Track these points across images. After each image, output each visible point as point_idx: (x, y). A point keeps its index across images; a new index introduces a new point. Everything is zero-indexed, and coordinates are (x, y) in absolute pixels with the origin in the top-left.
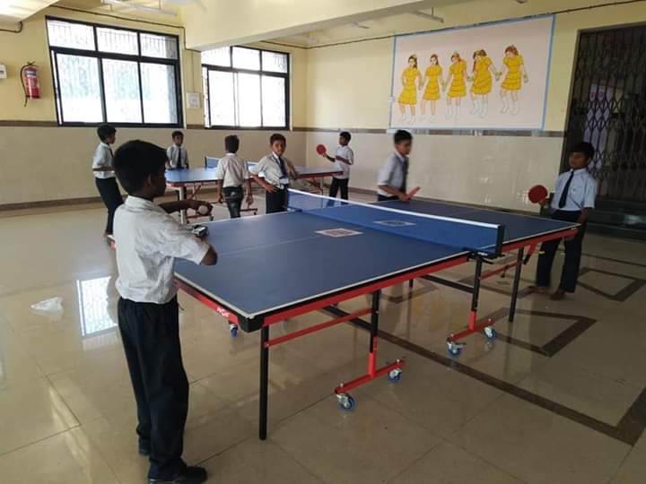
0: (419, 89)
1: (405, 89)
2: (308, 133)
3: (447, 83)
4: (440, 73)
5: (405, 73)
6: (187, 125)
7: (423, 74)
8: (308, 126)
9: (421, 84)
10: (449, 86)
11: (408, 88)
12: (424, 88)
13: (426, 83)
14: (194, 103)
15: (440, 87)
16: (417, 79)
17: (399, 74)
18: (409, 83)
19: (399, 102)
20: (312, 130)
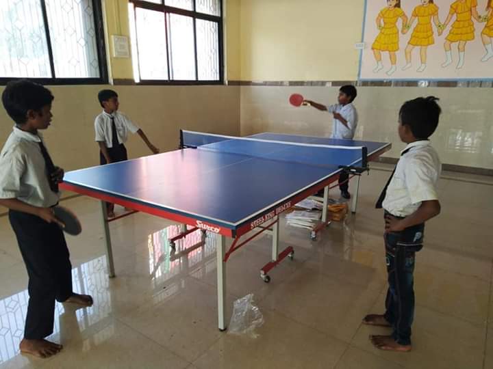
0: (403, 33)
1: (382, 33)
2: (242, 87)
3: (445, 25)
4: (435, 13)
5: (382, 15)
6: (114, 80)
7: (409, 14)
8: (243, 79)
9: (406, 26)
10: (449, 28)
11: (387, 32)
12: (411, 31)
13: (414, 25)
14: (123, 50)
15: (435, 29)
16: (400, 20)
17: (372, 16)
18: (387, 26)
19: (373, 49)
20: (248, 83)
